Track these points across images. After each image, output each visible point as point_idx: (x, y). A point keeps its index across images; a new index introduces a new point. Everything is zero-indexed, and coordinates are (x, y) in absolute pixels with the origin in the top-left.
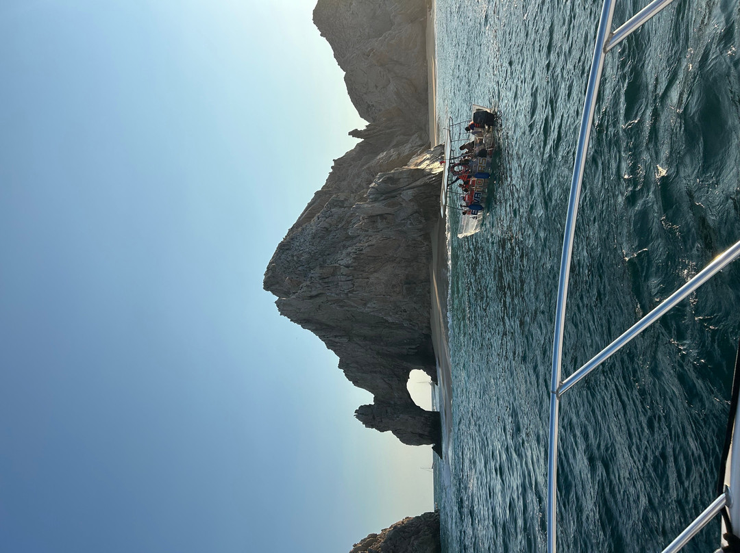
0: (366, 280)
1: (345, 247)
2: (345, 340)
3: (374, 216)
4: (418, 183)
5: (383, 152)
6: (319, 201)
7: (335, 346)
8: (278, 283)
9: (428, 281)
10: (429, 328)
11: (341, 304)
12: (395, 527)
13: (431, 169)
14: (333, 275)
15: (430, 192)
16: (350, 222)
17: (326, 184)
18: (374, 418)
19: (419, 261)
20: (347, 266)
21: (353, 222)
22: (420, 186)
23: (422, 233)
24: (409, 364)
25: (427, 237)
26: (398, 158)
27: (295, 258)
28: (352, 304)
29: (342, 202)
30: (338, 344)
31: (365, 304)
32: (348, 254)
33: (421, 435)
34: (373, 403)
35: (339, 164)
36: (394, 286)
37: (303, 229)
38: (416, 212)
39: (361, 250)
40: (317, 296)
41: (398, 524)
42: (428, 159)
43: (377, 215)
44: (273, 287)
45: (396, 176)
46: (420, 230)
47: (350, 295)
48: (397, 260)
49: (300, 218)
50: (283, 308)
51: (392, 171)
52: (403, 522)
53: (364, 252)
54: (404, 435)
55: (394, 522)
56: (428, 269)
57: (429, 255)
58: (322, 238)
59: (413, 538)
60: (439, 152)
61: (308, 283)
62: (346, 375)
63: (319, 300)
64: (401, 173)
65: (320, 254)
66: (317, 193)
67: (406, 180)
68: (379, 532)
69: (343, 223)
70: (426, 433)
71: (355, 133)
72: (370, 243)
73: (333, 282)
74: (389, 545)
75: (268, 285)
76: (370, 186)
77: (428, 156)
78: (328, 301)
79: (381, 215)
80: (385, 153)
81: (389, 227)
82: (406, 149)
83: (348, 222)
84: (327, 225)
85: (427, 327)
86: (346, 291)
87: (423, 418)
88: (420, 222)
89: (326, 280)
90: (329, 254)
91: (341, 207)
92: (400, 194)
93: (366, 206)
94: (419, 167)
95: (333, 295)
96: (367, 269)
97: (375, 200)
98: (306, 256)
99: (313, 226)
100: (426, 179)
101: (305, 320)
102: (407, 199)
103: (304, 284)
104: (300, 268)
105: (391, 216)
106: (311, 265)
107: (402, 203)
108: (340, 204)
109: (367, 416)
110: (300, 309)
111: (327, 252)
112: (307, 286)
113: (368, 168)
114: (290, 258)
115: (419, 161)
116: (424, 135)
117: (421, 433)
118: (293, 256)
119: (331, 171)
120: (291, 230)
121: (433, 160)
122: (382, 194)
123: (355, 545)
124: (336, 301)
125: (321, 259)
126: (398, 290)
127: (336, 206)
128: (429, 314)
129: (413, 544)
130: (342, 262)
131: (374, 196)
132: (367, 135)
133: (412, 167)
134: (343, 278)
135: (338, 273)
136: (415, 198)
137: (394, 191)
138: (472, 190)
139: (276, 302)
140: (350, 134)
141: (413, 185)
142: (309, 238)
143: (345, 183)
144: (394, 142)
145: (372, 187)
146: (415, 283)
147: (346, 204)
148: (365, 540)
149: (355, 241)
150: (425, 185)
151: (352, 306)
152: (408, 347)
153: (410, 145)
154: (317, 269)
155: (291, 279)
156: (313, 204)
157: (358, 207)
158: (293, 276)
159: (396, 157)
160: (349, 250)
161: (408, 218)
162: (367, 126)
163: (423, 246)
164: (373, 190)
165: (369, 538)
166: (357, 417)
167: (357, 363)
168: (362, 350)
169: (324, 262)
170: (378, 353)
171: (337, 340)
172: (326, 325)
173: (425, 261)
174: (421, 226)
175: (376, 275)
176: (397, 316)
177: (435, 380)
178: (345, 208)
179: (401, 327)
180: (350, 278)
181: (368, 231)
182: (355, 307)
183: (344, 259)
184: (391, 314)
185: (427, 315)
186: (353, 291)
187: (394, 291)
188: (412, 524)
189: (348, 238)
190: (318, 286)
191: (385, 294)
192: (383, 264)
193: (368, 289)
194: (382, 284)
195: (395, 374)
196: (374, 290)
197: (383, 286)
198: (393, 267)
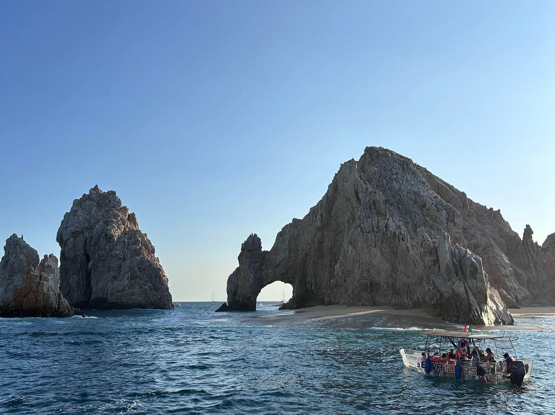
0: (374, 245)
1: (406, 224)
2: (318, 224)
3: (437, 252)
4: (472, 298)
5: (510, 260)
6: (456, 196)
7: (313, 215)
8: (372, 160)
9: (374, 304)
10: (330, 303)
11: (351, 220)
12: (160, 269)
13: (487, 312)
14: (378, 213)
15: (462, 310)
16: (433, 229)
17: (474, 203)
18: (250, 251)
19: (394, 296)
20: (386, 226)
21: (433, 231)
22: (468, 300)
23: (421, 300)
24: (297, 283)
25: (416, 305)
26: (503, 275)
27: (395, 176)
28: (351, 231)
29: (453, 221)
30: (315, 218)
31: (351, 243)
32: (399, 227)
33: (235, 293)
34: (263, 250)
35: (495, 216)
36: (368, 271)
37: (424, 183)
38: (441, 295)
39: (403, 240)
40: (358, 198)
41: (163, 272)
42: (498, 308)
43: (437, 257)
44: (368, 156)
45: (479, 276)
46: (424, 299)
47: (359, 229)
48: (394, 275)
49: (438, 178)
50: (348, 167)
51: (484, 272)
52: (164, 276)
53: (402, 243)
54: (236, 278)
55: (164, 268)
56: (386, 305)
57: (401, 306)
58: (415, 202)
59: (151, 285)
60: (506, 319)
61: (370, 190)
62: (287, 225)
63: (354, 200)
64: (482, 281)
65: (399, 200)
66: (464, 194)
67: (475, 286)
68: (156, 255)
69: (431, 222)
70: (237, 298)
71: (528, 231)
72: (410, 248)
73: (371, 213)
74: (146, 264)
75: (370, 151)
76: (468, 250)
77: (501, 308)
78: (353, 208)
79: (438, 260)
80: (507, 262)
81: (425, 267)
82: (512, 283)
83: (431, 227)
84: (428, 206)
85: (330, 302)
86: (362, 225)
87: (250, 295)
88: (431, 299)
89: (373, 207)
90: (399, 208)
91: (447, 219)
92: (460, 280)
93: (447, 245)
94: (489, 299)
95: (359, 213)
96: (384, 245)
97: (453, 255)
98: (397, 186)
99: (428, 193)
100: (475, 305)
101: (337, 186)
102: (454, 286)
103: (369, 186)
104: (385, 181)
105: (437, 270)
106: (388, 191)
107: (451, 281)
108: (451, 218)
109: (252, 245)
110: (347, 182)
111: (401, 206)
112: (367, 189)
113: (491, 245)
114: (395, 171)
115: (495, 299)
116: (528, 301)
117: (238, 293)
118: (397, 174)
119: (488, 208)
120: (425, 170)
121: (497, 313)
122: (460, 262)
123: (146, 235)
124: (353, 217)
125: (394, 201)
126: (365, 274)
127: (448, 214)
128: (343, 304)
129: (146, 285)
130: (390, 221)
131: (457, 253)
132: (527, 243)
133: (488, 292)
134: (375, 223)
135: (380, 218)
136: (455, 295)
137: (463, 273)
138: (444, 362)
139: (353, 159)
140: (528, 226)
141: (470, 293)
142: (415, 189)
143: (475, 222)
144: (520, 271)
145: (466, 251)
146: (371, 291)
147: (451, 225)
148: (150, 243)
149: (413, 233)
150: (470, 305)
151: (348, 231)
152: (313, 282)
153: (517, 287)
154: (383, 198)
155: (375, 173)
156: (453, 191)
157: (445, 238)
158: (377, 175)
159: (504, 273)
160: (404, 228)
161: (435, 287)
162: (536, 243)
163: (409, 300)
164: (464, 252)
165: (152, 246)
166: (251, 236)
167: (298, 235)
168: (309, 240)
169: (391, 204)
170: (307, 255)
171: (319, 217)
172: (332, 206)
173: (394, 301)
174: (427, 299)
175: (379, 254)
176: (340, 274)
177: (284, 307)
178: (447, 223)
179: (332, 276)
180: (375, 230)
181: (421, 246)
182: (348, 234)
183: (394, 223)
184: (342, 267)
185: (342, 302)
186: (363, 232)
187: (363, 271)
188: (163, 284)
189: (416, 227)
190: (368, 199)
191: (361, 262)
192: (390, 261)
193: (365, 246)
194: (370, 259)
195: (288, 270)
196: (364, 252)
197: (368, 261)
198: (387, 271)
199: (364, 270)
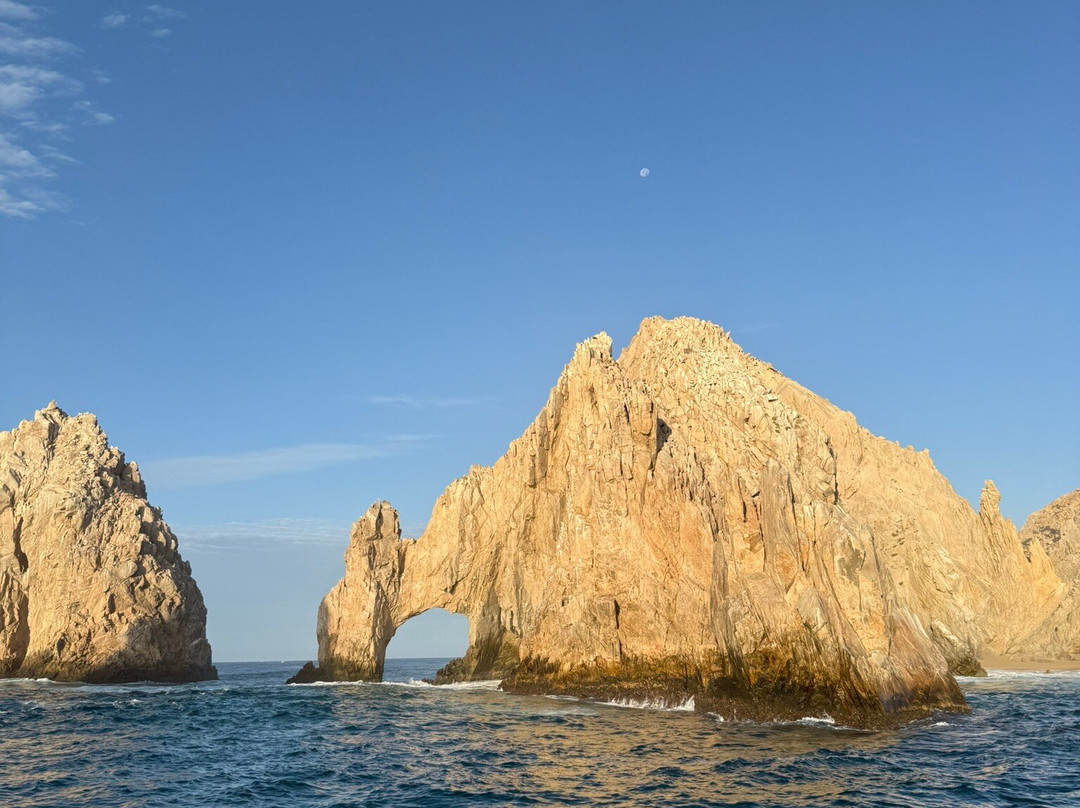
0: (623, 510)
2: (527, 476)
7: (515, 456)
14: (637, 435)
27: (682, 356)
33: (334, 637)
36: (613, 575)
38: (768, 628)
39: (692, 498)
48: (671, 583)
53: (690, 504)
54: (336, 604)
58: (727, 412)
65: (691, 409)
73: (620, 435)
75: (651, 326)
79: (760, 536)
84: (755, 420)
86: (599, 465)
89: (623, 419)
90: (690, 427)
96: (647, 510)
98: (686, 379)
99: (755, 391)
105: (760, 562)
108: (808, 447)
111: (694, 424)
112: (613, 381)
117: (339, 637)
125: (679, 411)
126: (605, 585)
130: (664, 453)
134: (627, 458)
135: (638, 446)
142: (727, 383)
146: (618, 626)
152: (515, 609)
160: (696, 472)
161: (753, 608)
170: (499, 548)
171: (527, 460)
175: (636, 532)
180: (628, 474)
183: (673, 458)
186: (601, 481)
187: (600, 576)
191: (595, 555)
192: (661, 550)
193: (604, 515)
194: (617, 547)
195: (457, 583)
196: (603, 529)
197: (612, 550)
198: (655, 574)
199: (603, 572)
